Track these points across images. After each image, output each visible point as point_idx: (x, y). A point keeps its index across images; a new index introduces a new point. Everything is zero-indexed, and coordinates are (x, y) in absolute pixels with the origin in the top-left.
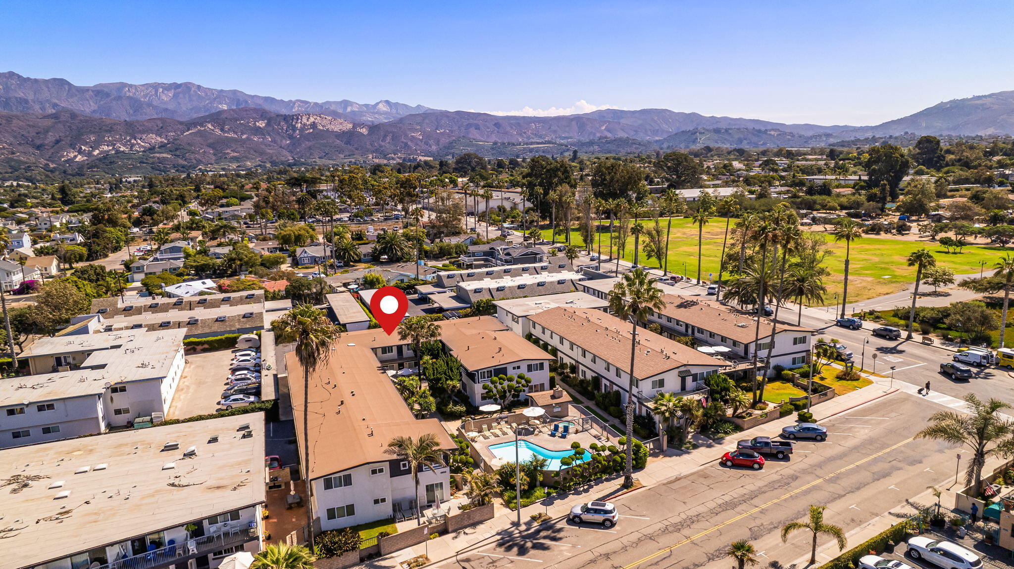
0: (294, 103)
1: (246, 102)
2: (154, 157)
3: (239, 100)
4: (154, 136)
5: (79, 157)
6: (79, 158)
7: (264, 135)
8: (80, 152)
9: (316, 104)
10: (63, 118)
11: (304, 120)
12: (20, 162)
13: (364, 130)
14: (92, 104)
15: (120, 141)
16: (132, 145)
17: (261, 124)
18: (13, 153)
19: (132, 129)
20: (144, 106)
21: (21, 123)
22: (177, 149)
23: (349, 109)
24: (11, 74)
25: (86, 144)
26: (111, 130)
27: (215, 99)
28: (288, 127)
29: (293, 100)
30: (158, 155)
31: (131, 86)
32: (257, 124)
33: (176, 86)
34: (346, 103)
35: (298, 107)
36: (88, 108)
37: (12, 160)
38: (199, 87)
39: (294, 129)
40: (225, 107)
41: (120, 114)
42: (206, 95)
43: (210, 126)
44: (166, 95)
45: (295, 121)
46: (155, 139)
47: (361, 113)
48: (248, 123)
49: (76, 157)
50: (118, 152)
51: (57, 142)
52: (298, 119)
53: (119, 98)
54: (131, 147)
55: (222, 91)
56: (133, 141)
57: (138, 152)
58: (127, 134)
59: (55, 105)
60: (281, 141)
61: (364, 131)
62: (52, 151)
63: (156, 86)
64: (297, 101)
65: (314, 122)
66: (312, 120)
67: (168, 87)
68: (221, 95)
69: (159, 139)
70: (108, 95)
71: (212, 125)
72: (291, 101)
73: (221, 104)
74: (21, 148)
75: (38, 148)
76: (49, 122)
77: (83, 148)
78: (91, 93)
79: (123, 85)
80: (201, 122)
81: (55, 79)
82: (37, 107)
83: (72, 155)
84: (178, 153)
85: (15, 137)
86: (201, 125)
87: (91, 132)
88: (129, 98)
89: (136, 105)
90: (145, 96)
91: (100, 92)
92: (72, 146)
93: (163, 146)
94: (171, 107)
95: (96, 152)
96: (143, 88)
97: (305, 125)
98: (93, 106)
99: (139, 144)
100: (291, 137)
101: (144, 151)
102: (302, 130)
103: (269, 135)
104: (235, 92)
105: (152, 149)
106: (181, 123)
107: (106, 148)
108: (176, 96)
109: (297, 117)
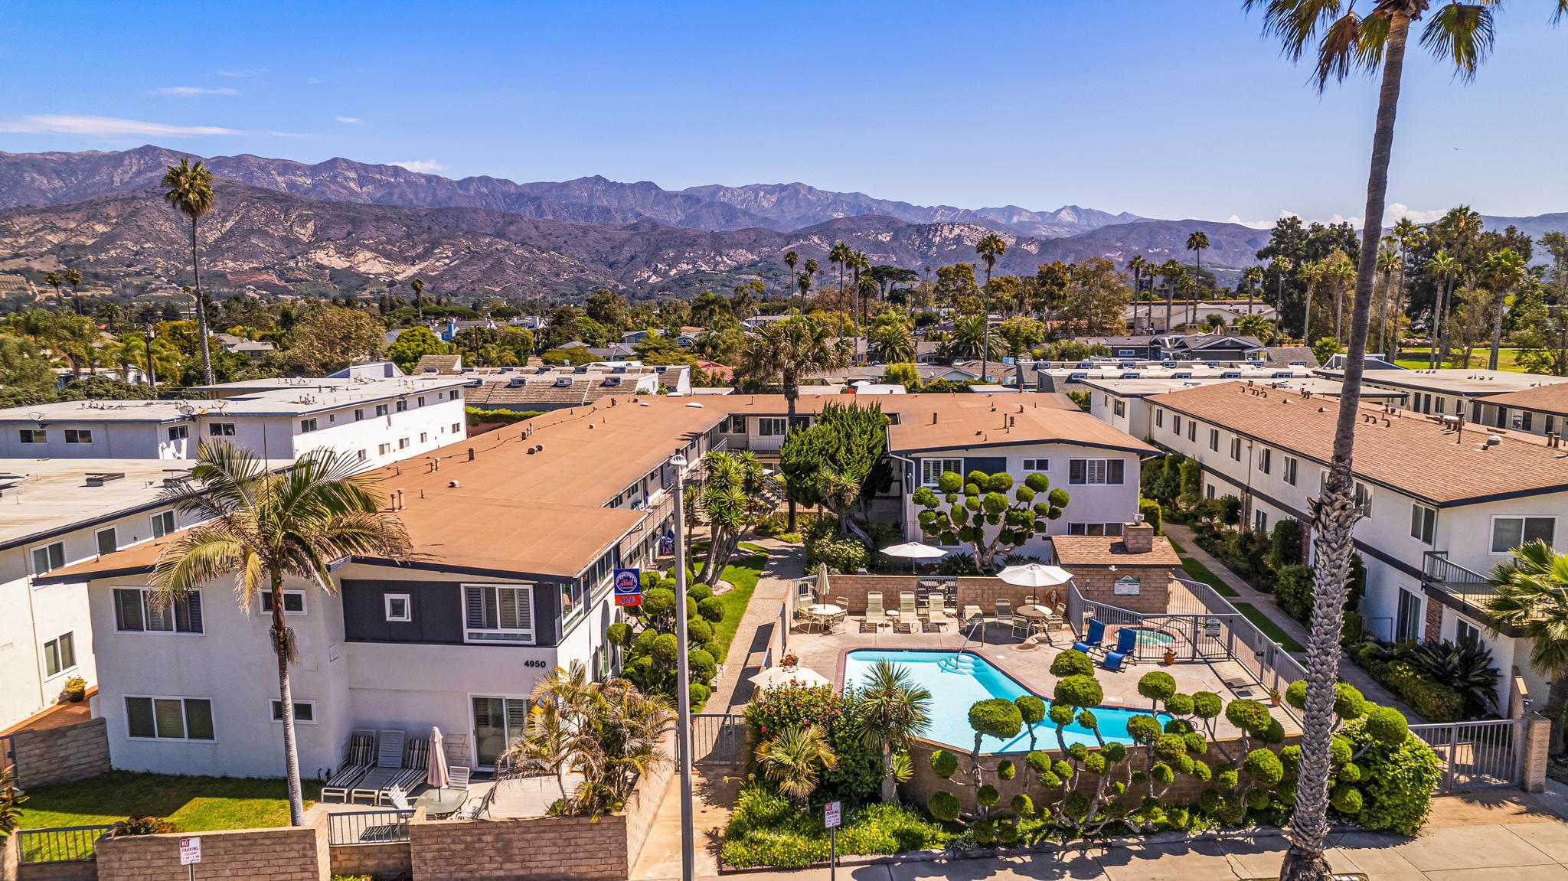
0: (937, 211)
1: (870, 209)
2: (740, 279)
3: (860, 206)
4: (744, 252)
5: (654, 277)
6: (653, 279)
7: (888, 253)
8: (655, 272)
9: (967, 212)
10: (643, 230)
11: (946, 232)
12: (589, 282)
13: (1033, 247)
14: (679, 212)
15: (703, 257)
16: (717, 264)
17: (885, 238)
18: (582, 271)
19: (719, 243)
20: (739, 215)
21: (597, 236)
22: (770, 270)
23: (1015, 220)
24: (598, 178)
25: (663, 261)
26: (693, 243)
27: (829, 205)
28: (921, 242)
29: (936, 206)
30: (745, 277)
31: (727, 189)
32: (880, 237)
33: (782, 188)
34: (1011, 210)
35: (941, 216)
36: (673, 218)
37: (580, 279)
38: (810, 188)
39: (930, 244)
40: (841, 215)
41: (710, 224)
42: (819, 200)
43: (816, 239)
44: (769, 200)
45: (932, 233)
46: (745, 256)
47: (1032, 225)
48: (867, 236)
49: (650, 277)
50: (698, 271)
51: (632, 258)
52: (936, 230)
53: (711, 205)
54: (715, 266)
55: (839, 194)
56: (718, 258)
57: (721, 272)
58: (715, 249)
59: (639, 215)
60: (910, 261)
61: (1033, 249)
62: (625, 269)
63: (756, 189)
64: (941, 207)
65: (959, 235)
66: (956, 231)
67: (770, 190)
68: (837, 199)
69: (750, 256)
70: (699, 201)
71: (819, 238)
72: (931, 208)
73: (836, 211)
74: (592, 266)
75: (611, 266)
76: (626, 234)
77: (660, 266)
78: (679, 199)
79: (718, 188)
80: (805, 234)
81: (642, 183)
82: (619, 217)
83: (646, 275)
84: (770, 274)
85: (589, 253)
86: (805, 238)
87: (671, 247)
88: (723, 204)
89: (730, 212)
90: (742, 202)
91: (690, 197)
92: (648, 264)
93: (753, 264)
94: (772, 216)
95: (674, 271)
96: (741, 192)
97: (946, 238)
98: (681, 216)
99: (724, 262)
100: (924, 256)
101: (728, 271)
102: (941, 246)
103: (894, 252)
104: (857, 195)
105: (738, 269)
106: (779, 235)
107: (685, 267)
108: (779, 201)
109: (935, 228)
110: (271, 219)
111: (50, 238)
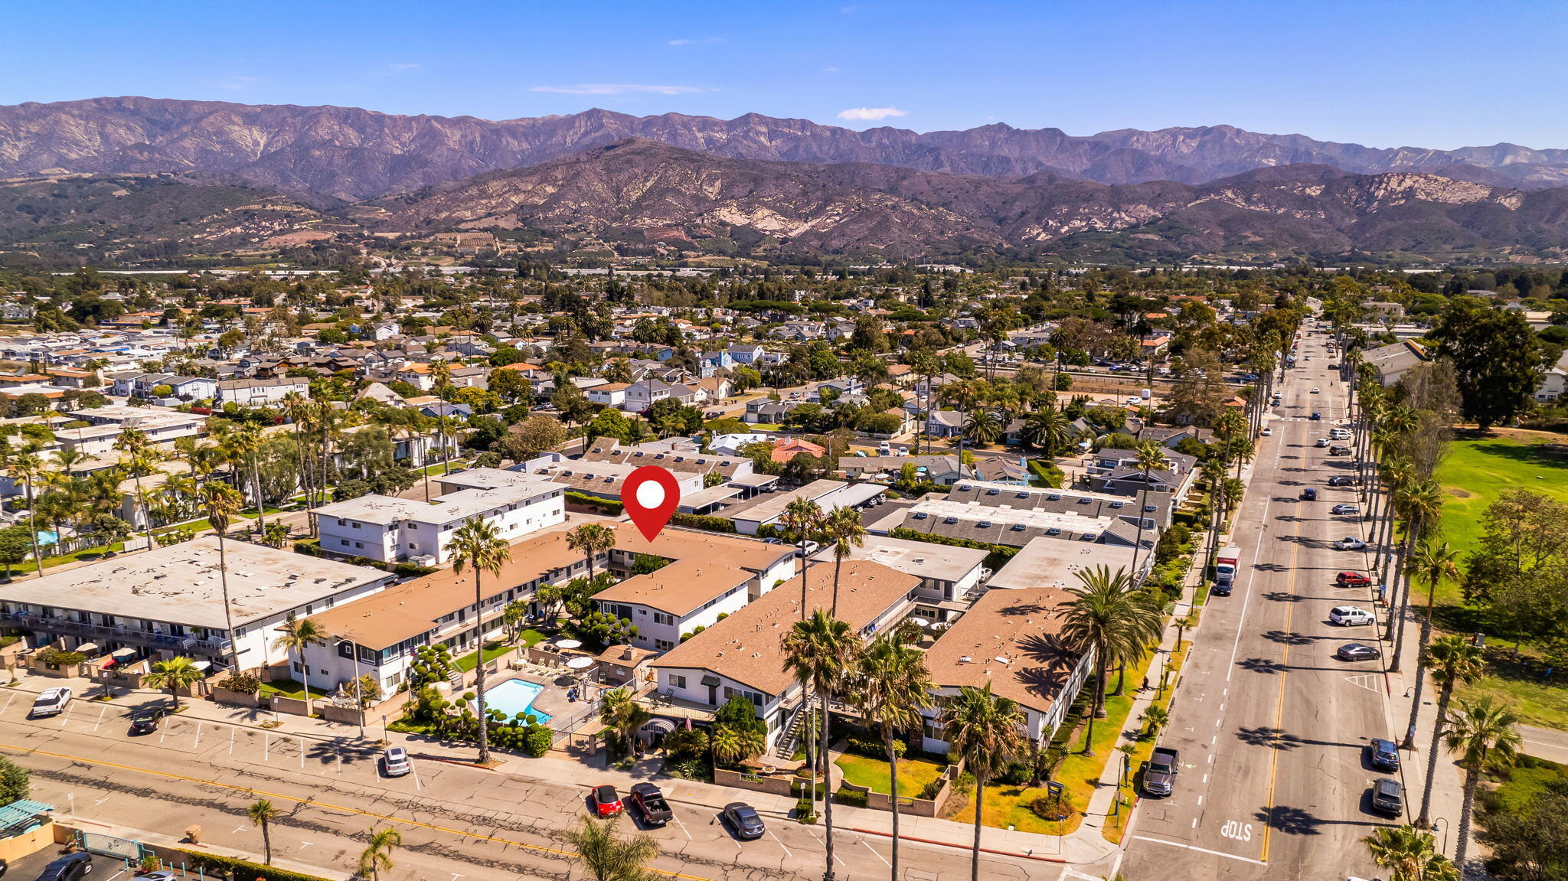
0: (1397, 152)
1: (1309, 154)
2: (1134, 239)
3: (1297, 151)
4: (1145, 207)
5: (1043, 235)
6: (1043, 237)
7: (1315, 209)
8: (1046, 229)
9: (1439, 154)
10: (1038, 183)
11: (1394, 184)
12: (972, 240)
13: (1514, 200)
14: (1085, 161)
15: (1098, 214)
16: (1113, 220)
17: (1314, 191)
18: (967, 229)
19: (1118, 197)
20: (1152, 162)
21: (989, 190)
22: (1170, 228)
23: (1508, 160)
24: (1002, 126)
25: (1055, 217)
26: (1089, 198)
27: (1258, 150)
28: (1360, 196)
29: (1396, 147)
30: (1141, 236)
31: (1141, 133)
32: (1308, 191)
33: (1205, 131)
34: (1504, 149)
35: (1402, 160)
36: (1074, 168)
37: (964, 237)
38: (1239, 131)
39: (1371, 198)
40: (1272, 163)
41: (1118, 174)
42: (1248, 143)
43: (1230, 194)
44: (1188, 145)
45: (1375, 185)
46: (1145, 212)
47: (1531, 167)
48: (1293, 189)
49: (1039, 234)
50: (1093, 229)
51: (1023, 214)
52: (1381, 182)
53: (1120, 152)
54: (1111, 224)
55: (1274, 136)
56: (1115, 215)
57: (1116, 229)
58: (1111, 204)
59: (1039, 164)
60: (1342, 219)
61: (1512, 203)
62: (1014, 226)
63: (1174, 133)
64: (1403, 148)
65: (1411, 188)
66: (1408, 183)
67: (1190, 133)
68: (1269, 143)
69: (1151, 212)
70: (1107, 148)
71: (1234, 193)
72: (1390, 150)
73: (1267, 157)
74: (981, 222)
75: (1000, 222)
76: (1019, 189)
77: (1050, 222)
78: (1087, 146)
79: (1131, 132)
80: (1216, 187)
81: (1047, 130)
82: (1018, 168)
83: (1035, 232)
84: (1170, 233)
85: (979, 208)
86: (1217, 192)
87: (1065, 202)
88: (1135, 151)
89: (1141, 160)
90: (1158, 147)
91: (1098, 145)
92: (1038, 220)
93: (1153, 222)
94: (1190, 163)
95: (1066, 228)
96: (1157, 136)
97: (1393, 192)
98: (1086, 164)
99: (1121, 218)
100: (1361, 213)
101: (1124, 230)
102: (1384, 200)
103: (1324, 208)
104: (1295, 138)
105: (1134, 228)
106: (1189, 189)
107: (1077, 223)
108: (1201, 146)
109: (1380, 179)
110: (685, 179)
111: (513, 199)
